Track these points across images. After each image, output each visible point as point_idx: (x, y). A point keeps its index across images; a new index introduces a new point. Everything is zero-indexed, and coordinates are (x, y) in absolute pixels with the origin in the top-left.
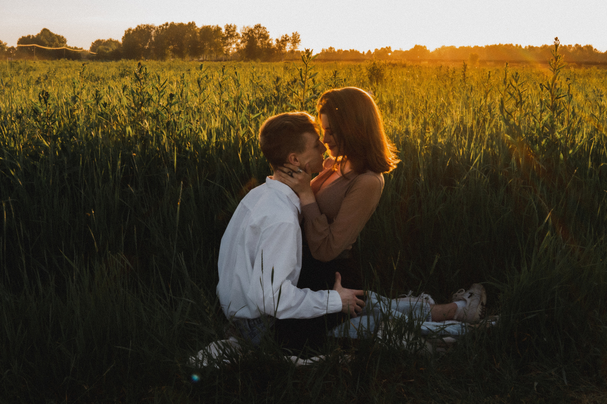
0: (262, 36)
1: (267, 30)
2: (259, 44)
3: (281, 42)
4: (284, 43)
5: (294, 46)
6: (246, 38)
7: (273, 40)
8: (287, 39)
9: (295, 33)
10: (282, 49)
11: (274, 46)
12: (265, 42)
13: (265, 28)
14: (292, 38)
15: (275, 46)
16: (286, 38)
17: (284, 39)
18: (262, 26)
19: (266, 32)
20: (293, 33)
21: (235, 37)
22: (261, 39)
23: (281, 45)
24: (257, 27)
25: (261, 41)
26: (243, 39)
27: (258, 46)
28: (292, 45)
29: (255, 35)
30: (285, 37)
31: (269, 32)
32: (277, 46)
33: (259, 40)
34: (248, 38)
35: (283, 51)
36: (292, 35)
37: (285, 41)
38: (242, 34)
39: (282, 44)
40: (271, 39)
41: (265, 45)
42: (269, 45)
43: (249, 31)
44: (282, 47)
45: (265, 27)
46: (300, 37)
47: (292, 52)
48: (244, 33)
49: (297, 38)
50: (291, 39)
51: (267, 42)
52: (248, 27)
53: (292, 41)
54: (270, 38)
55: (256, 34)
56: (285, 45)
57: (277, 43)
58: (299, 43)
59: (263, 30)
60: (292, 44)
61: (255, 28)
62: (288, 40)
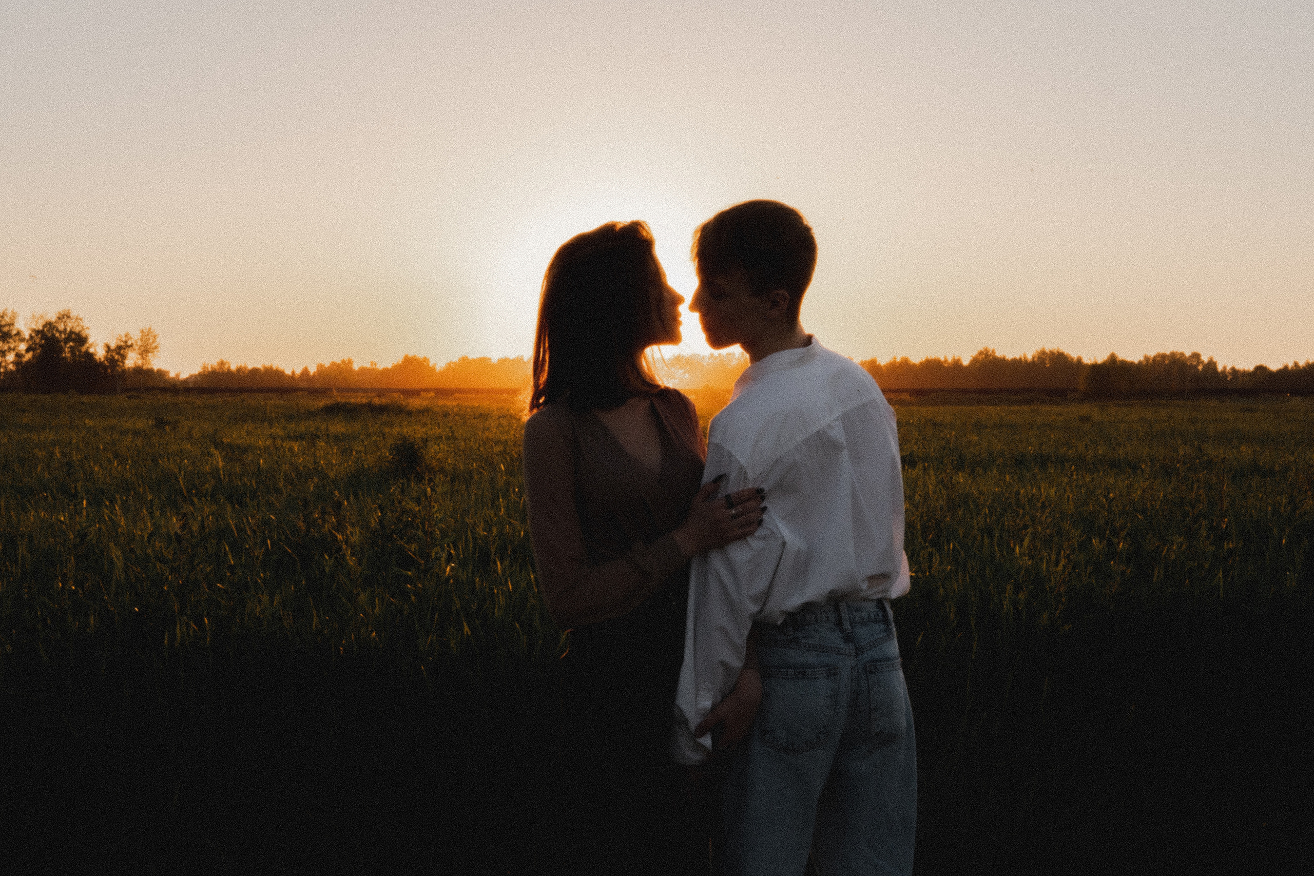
0: (73, 336)
1: (86, 323)
2: (67, 354)
3: (115, 350)
4: (122, 352)
5: (143, 359)
6: (38, 340)
7: (97, 345)
8: (129, 343)
9: (146, 332)
10: (118, 366)
11: (100, 359)
12: (80, 351)
13: (81, 320)
14: (139, 343)
15: (102, 360)
16: (126, 342)
17: (122, 344)
18: (73, 314)
19: (83, 327)
20: (142, 331)
21: (14, 338)
22: (71, 344)
23: (116, 357)
24: (64, 316)
25: (71, 347)
26: (30, 343)
27: (65, 358)
28: (139, 357)
29: (57, 335)
30: (124, 339)
31: (88, 328)
32: (106, 358)
33: (68, 346)
34: (43, 341)
35: (120, 370)
36: (140, 335)
37: (125, 349)
38: (29, 332)
39: (119, 353)
40: (92, 345)
41: (80, 356)
42: (89, 356)
43: (44, 326)
44: (118, 360)
45: (80, 316)
46: (158, 340)
47: (138, 371)
48: (34, 330)
49: (151, 341)
50: (137, 345)
51: (83, 349)
52: (42, 317)
53: (139, 349)
54: (90, 341)
55: (60, 332)
56: (124, 357)
57: (107, 352)
58: (156, 353)
59: (76, 324)
60: (141, 354)
61: (59, 318)
62: (131, 346)
